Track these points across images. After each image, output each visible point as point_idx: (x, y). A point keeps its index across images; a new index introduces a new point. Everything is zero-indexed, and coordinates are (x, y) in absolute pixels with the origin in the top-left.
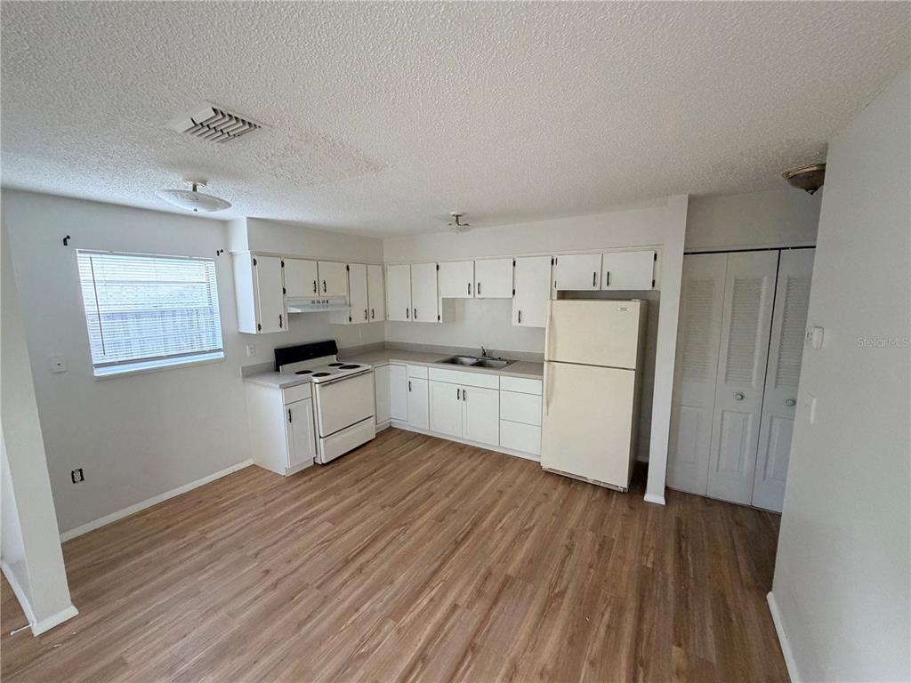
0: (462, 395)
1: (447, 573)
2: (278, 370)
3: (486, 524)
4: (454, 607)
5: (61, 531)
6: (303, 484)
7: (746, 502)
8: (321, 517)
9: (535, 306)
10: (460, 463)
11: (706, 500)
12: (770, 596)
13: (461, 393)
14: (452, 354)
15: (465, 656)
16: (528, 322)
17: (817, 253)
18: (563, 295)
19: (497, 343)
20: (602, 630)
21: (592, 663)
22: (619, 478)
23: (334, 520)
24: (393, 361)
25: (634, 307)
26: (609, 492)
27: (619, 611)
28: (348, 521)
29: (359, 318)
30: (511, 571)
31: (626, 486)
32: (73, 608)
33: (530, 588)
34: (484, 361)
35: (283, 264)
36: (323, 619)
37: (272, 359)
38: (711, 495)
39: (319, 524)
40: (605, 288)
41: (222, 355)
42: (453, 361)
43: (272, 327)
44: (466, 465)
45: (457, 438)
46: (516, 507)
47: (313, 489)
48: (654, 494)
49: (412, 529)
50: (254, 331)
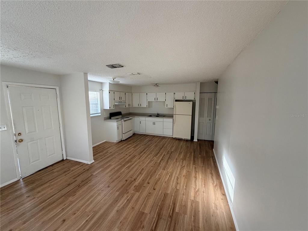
0: (154, 124)
1: (161, 151)
2: (111, 118)
3: (165, 146)
4: (164, 155)
5: (93, 145)
6: (121, 144)
7: (211, 140)
8: (132, 147)
9: (170, 103)
10: (155, 139)
11: (204, 140)
12: (213, 149)
13: (154, 123)
14: (150, 115)
15: (169, 159)
16: (169, 107)
17: (218, 94)
18: (176, 101)
19: (160, 112)
20: (189, 155)
21: (188, 157)
22: (189, 138)
23: (135, 147)
24: (136, 117)
25: (191, 103)
26: (187, 141)
27: (191, 153)
28: (137, 148)
29: (127, 106)
30: (172, 150)
31: (190, 139)
32: (93, 160)
33: (176, 152)
34: (158, 116)
35: (114, 93)
36: (143, 157)
37: (109, 116)
38: (206, 139)
39: (131, 148)
40: (185, 99)
41: (100, 114)
42: (150, 116)
43: (112, 108)
44: (156, 139)
45: (153, 134)
46: (170, 143)
47: (125, 144)
48: (195, 140)
49: (151, 148)
50: (109, 108)
